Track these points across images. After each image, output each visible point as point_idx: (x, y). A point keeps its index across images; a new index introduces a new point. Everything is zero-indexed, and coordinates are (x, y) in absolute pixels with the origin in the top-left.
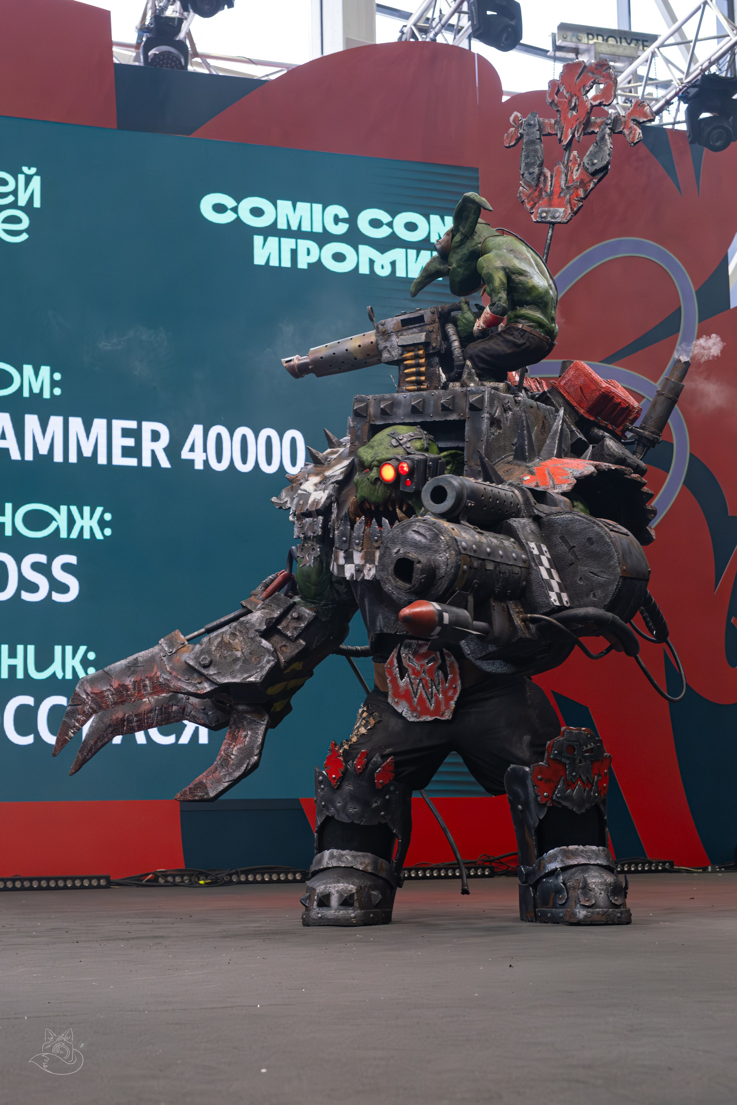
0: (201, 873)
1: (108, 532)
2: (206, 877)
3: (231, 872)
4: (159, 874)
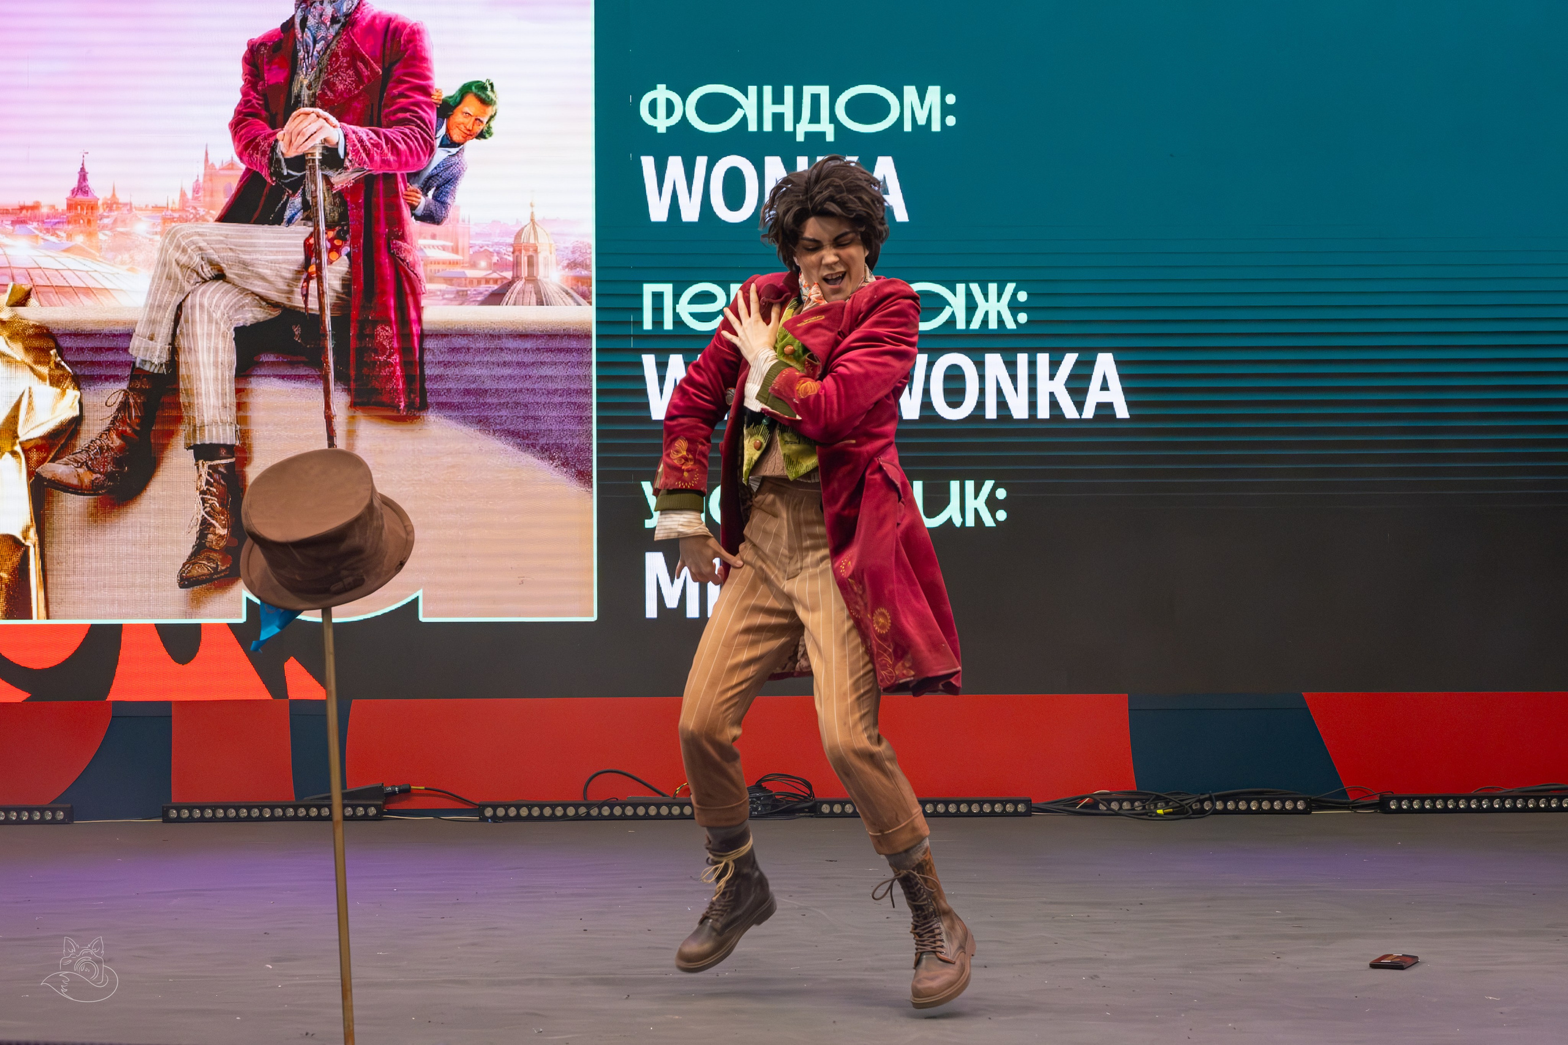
0: (1159, 798)
1: (1023, 318)
2: (1167, 803)
3: (1202, 797)
4: (1098, 798)
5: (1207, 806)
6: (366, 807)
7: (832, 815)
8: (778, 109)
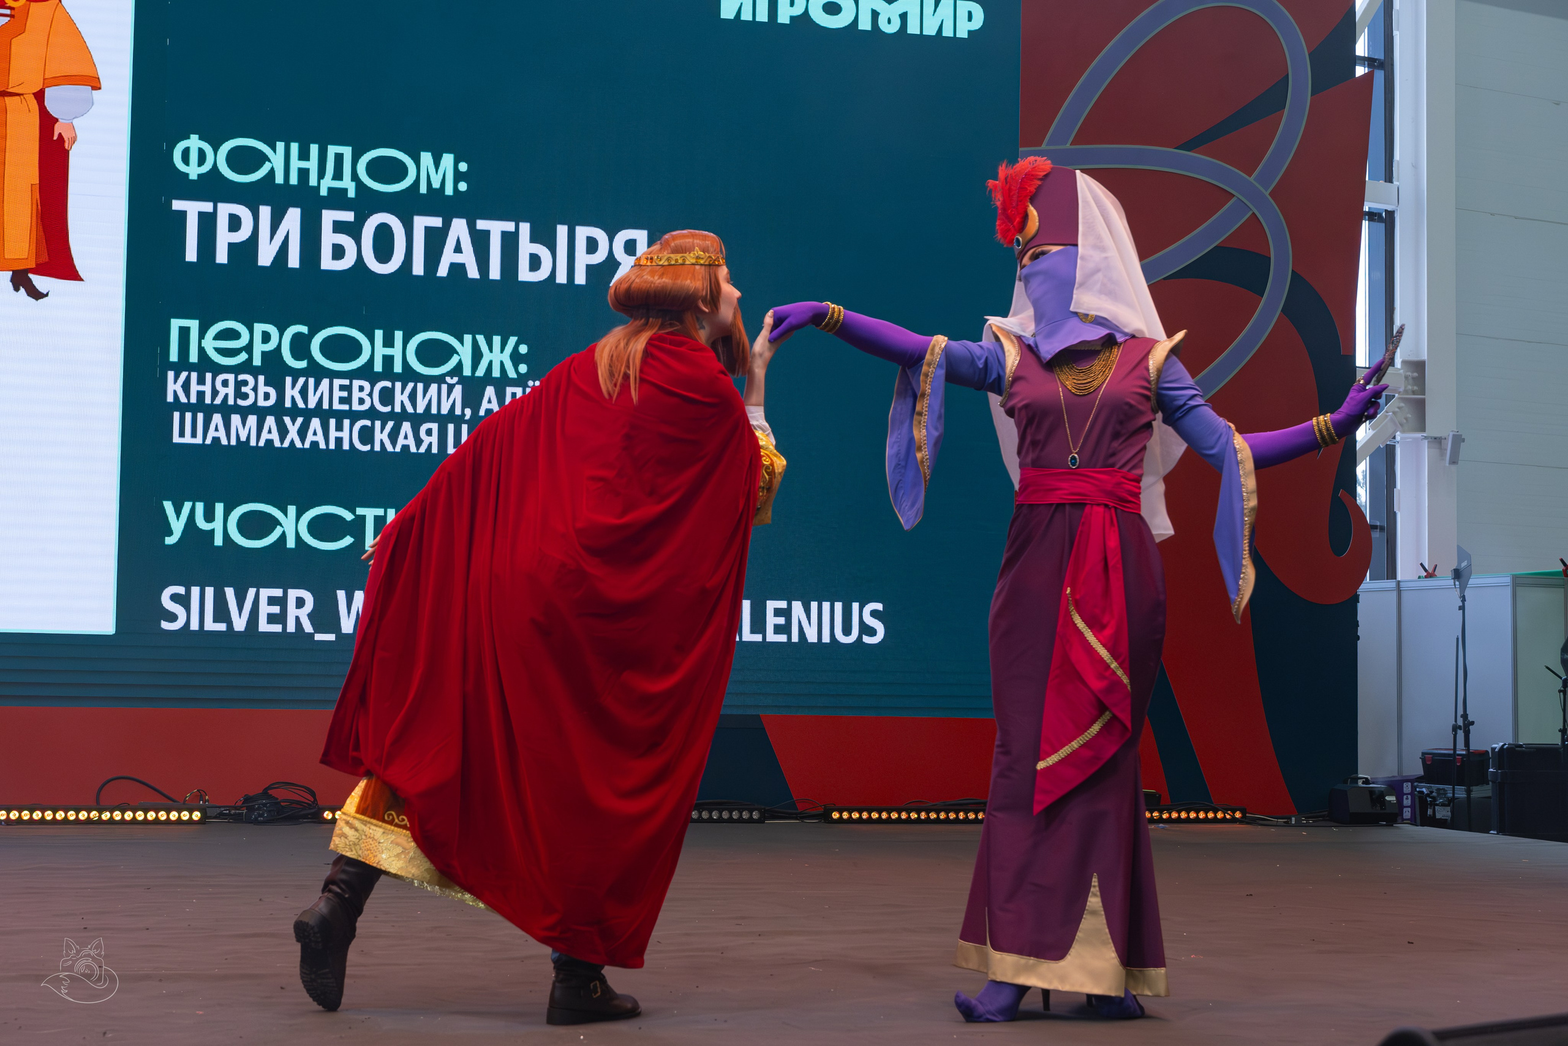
1: (523, 368)
8: (304, 164)
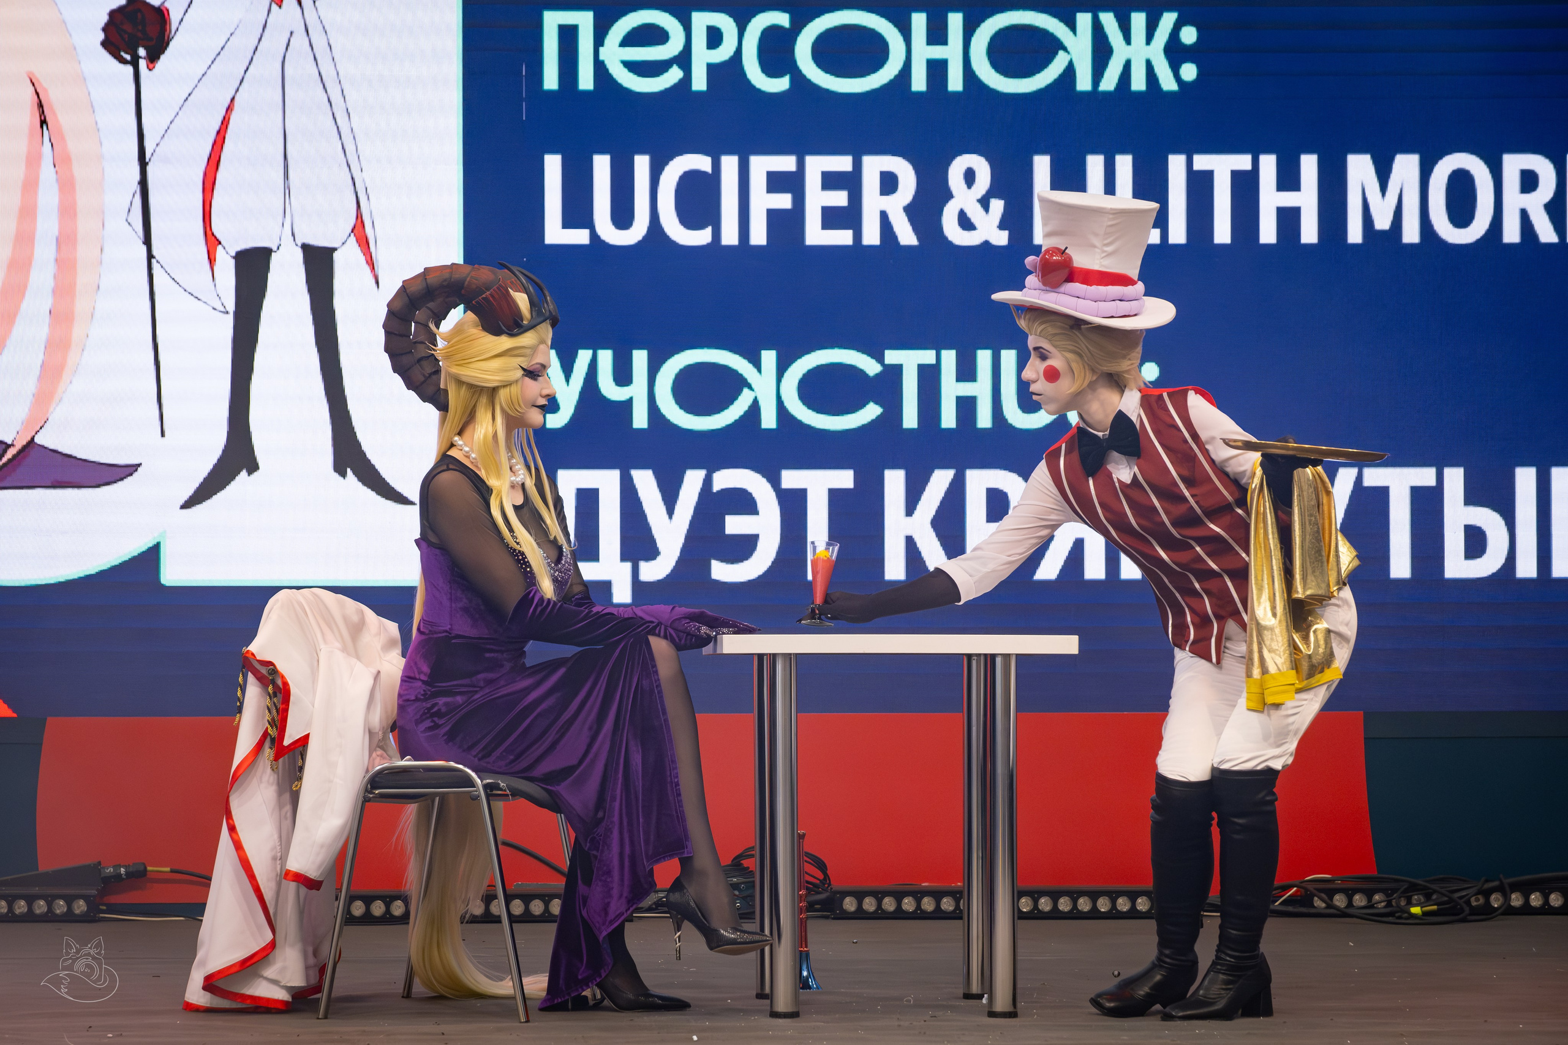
0: (1414, 888)
1: (1189, 72)
2: (1428, 898)
3: (1487, 886)
4: (1310, 887)
5: (1496, 901)
6: (70, 900)
7: (860, 915)
